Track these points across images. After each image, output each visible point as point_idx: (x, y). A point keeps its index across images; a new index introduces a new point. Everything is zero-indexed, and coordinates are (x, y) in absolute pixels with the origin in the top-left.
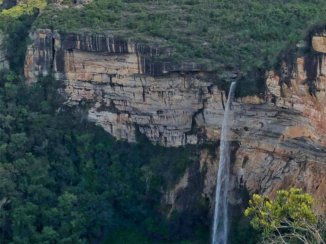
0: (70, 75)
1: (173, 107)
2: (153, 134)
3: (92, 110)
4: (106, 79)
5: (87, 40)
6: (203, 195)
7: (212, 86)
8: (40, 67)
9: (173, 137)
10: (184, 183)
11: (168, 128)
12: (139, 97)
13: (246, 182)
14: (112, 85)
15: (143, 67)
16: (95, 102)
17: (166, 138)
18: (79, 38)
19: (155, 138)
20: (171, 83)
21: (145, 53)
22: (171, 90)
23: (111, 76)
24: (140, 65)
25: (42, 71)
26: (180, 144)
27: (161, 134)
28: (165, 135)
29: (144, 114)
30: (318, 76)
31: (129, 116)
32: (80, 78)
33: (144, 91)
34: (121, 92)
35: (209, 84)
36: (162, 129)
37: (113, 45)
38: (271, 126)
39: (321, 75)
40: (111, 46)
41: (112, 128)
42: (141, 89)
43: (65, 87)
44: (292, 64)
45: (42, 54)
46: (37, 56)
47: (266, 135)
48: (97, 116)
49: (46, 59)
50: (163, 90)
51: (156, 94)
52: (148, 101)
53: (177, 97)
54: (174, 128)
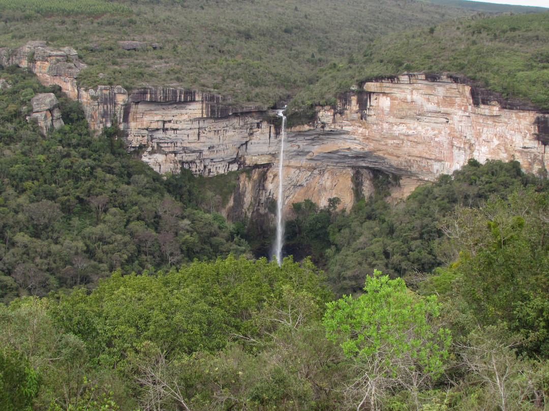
0: (132, 124)
1: (226, 142)
2: (198, 168)
3: (145, 153)
4: (160, 125)
5: (158, 92)
6: (244, 210)
7: (261, 122)
8: (104, 120)
9: (217, 168)
10: (231, 203)
11: (214, 161)
12: (193, 138)
13: (273, 194)
14: (165, 130)
15: (208, 111)
16: (148, 147)
17: (210, 170)
18: (150, 92)
19: (199, 171)
20: (227, 123)
21: (211, 100)
22: (225, 129)
23: (164, 122)
24: (204, 111)
25: (106, 124)
26: (223, 172)
27: (205, 167)
28: (209, 167)
29: (194, 152)
30: (368, 107)
31: (175, 156)
32: (140, 127)
33: (199, 132)
34: (173, 135)
35: (259, 121)
36: (207, 162)
37: (183, 95)
38: (305, 147)
39: (370, 106)
40: (180, 96)
41: (160, 168)
42: (197, 131)
43: (127, 135)
44: (346, 100)
45: (105, 108)
46: (102, 110)
47: (298, 155)
48: (149, 159)
49: (109, 113)
50: (219, 129)
51: (212, 133)
52: (202, 139)
53: (230, 133)
54: (221, 160)
